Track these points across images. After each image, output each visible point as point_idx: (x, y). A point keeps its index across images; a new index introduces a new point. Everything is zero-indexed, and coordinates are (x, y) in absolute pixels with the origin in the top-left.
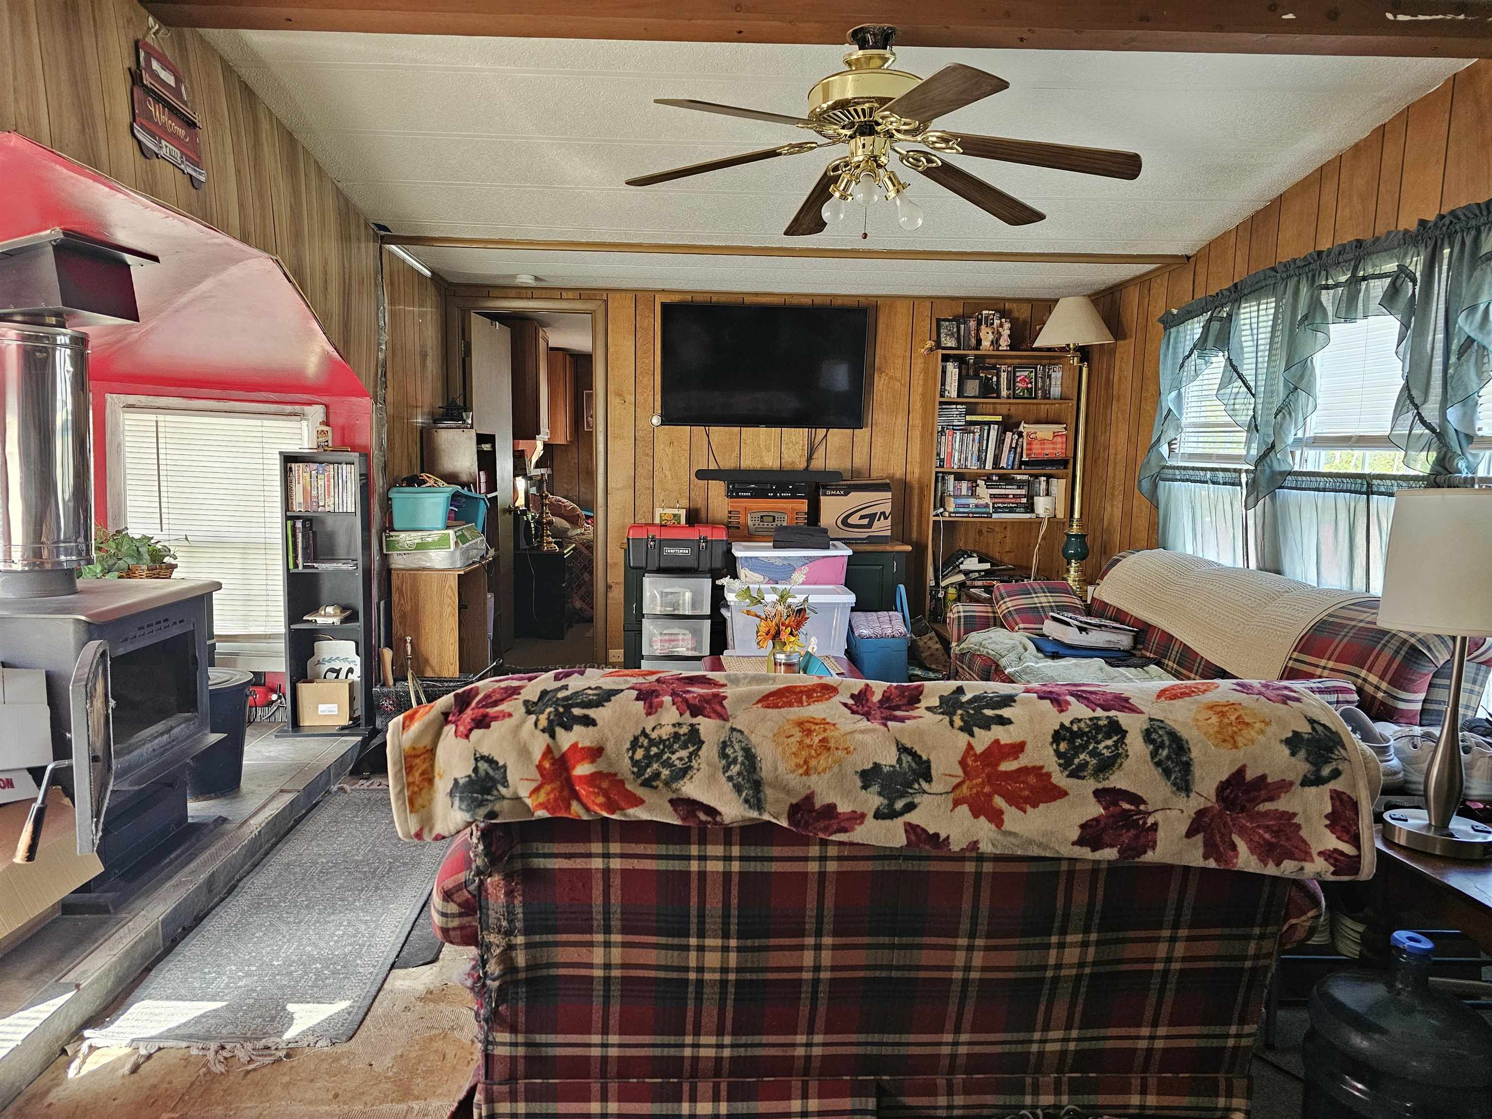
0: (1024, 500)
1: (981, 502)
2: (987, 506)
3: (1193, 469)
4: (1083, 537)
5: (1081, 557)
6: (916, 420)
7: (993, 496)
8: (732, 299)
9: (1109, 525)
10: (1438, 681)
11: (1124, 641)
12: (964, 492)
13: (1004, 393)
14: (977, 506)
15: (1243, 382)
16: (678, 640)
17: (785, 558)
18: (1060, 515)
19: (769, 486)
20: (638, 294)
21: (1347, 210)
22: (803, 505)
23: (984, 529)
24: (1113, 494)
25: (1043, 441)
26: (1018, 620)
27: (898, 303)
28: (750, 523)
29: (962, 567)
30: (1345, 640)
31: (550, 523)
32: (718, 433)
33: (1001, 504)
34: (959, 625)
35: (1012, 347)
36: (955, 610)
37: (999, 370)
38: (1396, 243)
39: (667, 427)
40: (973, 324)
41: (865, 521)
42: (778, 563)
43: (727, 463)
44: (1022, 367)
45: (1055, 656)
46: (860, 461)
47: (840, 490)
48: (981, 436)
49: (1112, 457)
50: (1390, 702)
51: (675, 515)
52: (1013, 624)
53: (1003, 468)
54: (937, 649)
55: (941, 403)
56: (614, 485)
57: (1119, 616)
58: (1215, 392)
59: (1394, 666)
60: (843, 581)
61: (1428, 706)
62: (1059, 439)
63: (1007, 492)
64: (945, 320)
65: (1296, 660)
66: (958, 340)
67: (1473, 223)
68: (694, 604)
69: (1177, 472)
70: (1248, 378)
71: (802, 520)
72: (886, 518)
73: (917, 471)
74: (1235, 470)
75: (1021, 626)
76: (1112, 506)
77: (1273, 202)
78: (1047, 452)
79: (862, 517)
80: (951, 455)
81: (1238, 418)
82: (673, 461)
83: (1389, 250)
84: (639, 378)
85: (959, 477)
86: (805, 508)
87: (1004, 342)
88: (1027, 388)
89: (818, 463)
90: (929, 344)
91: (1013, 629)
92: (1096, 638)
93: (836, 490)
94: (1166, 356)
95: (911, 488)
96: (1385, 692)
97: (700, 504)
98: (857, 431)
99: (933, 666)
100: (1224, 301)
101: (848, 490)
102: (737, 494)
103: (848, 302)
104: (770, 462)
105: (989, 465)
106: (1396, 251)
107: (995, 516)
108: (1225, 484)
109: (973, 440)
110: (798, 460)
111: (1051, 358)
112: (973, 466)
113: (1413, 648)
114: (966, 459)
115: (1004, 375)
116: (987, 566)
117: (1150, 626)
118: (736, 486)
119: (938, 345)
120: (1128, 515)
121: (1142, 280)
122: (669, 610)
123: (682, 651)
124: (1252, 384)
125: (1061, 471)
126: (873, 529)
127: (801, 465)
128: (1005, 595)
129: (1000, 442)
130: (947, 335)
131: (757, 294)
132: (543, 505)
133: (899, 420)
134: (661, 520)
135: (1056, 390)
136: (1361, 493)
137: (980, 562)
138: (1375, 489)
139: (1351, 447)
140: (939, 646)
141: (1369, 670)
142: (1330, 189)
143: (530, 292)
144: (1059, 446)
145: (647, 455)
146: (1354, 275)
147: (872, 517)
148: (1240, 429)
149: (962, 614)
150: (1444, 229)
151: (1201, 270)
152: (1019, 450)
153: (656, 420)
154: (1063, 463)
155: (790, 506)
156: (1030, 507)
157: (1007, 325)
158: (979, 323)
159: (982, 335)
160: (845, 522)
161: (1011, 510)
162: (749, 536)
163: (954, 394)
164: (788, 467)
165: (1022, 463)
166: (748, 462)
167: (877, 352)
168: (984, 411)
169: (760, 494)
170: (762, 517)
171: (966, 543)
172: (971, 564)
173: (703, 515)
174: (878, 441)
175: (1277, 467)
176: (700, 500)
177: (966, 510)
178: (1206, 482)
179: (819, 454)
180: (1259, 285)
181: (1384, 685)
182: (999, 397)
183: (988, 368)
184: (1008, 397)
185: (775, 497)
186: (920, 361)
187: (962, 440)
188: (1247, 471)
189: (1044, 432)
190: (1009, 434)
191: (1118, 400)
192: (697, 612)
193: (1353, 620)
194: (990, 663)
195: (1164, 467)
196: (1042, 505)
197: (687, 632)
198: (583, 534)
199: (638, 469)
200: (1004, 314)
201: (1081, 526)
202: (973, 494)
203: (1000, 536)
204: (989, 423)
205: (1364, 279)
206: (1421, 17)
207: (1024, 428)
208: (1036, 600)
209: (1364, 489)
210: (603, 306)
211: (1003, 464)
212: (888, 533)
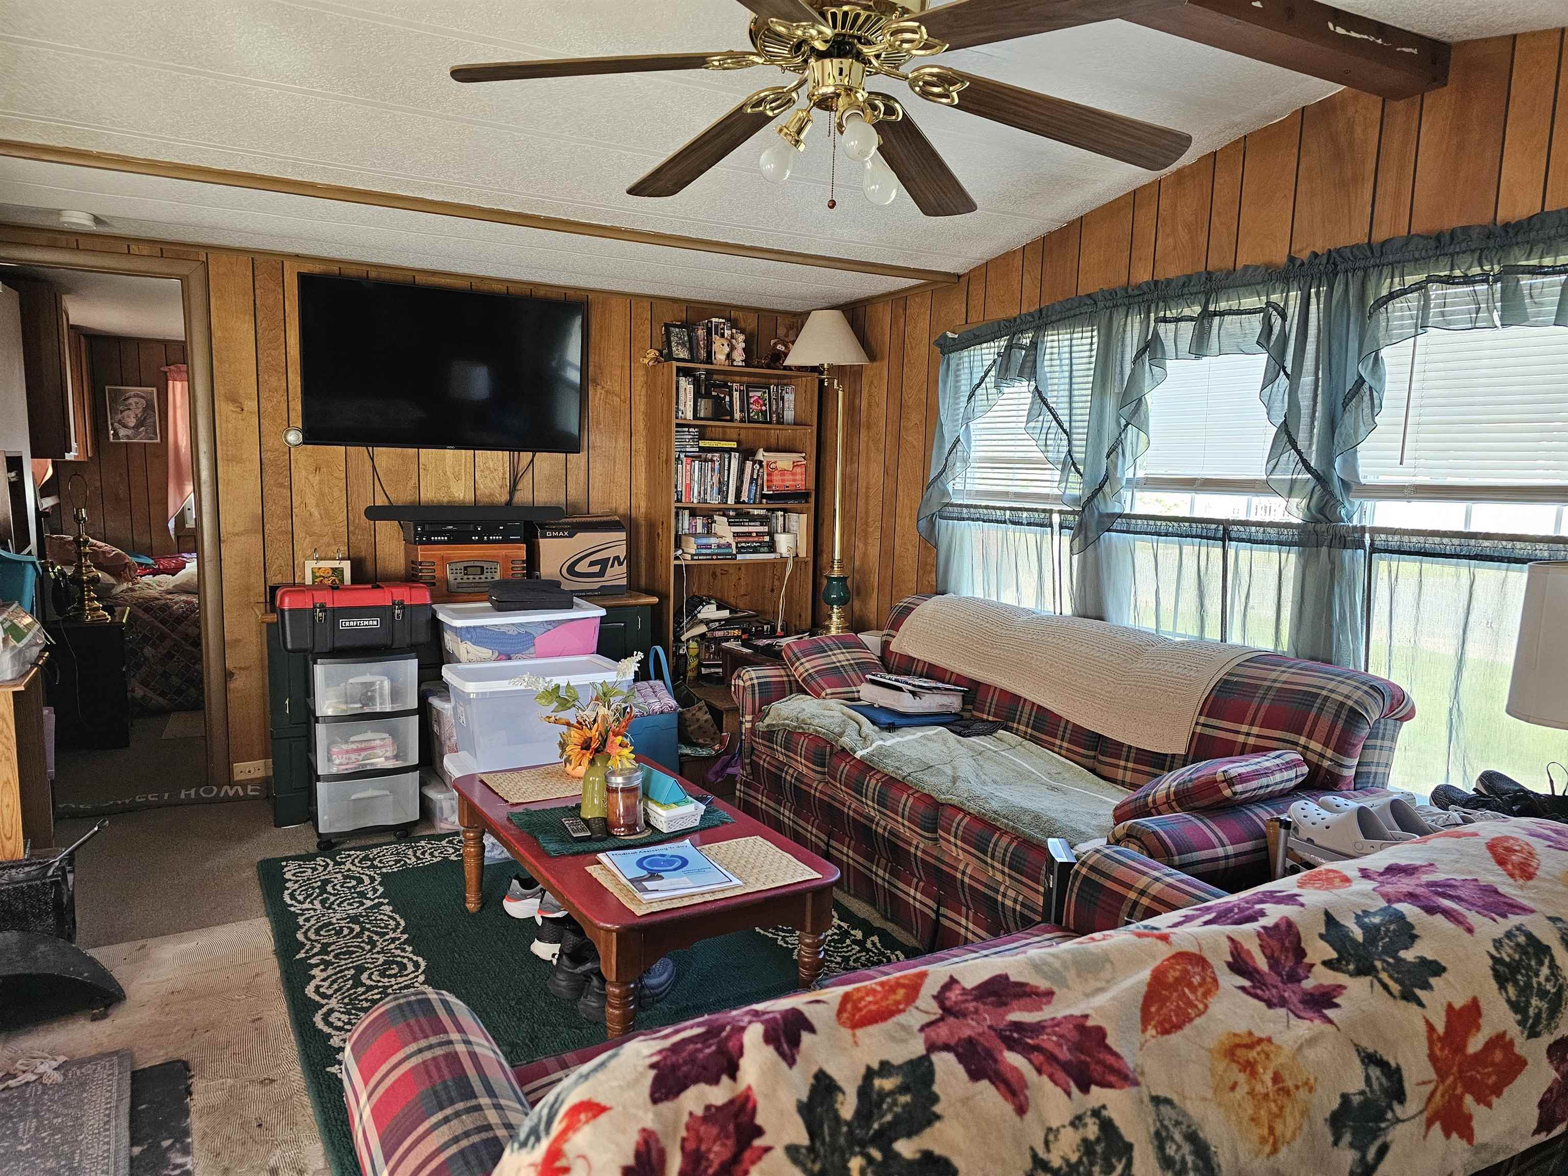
0: (767, 539)
1: (722, 541)
2: (729, 546)
3: (987, 507)
4: (844, 579)
5: (843, 602)
6: (640, 443)
7: (736, 535)
8: (399, 277)
9: (862, 563)
10: (1371, 742)
11: (953, 702)
12: (699, 530)
13: (737, 415)
14: (719, 546)
15: (1054, 416)
16: (373, 748)
17: (521, 625)
18: (803, 554)
19: (471, 528)
20: (256, 257)
21: (1171, 240)
22: (521, 552)
23: (718, 571)
24: (865, 532)
25: (783, 472)
26: (825, 686)
27: (613, 301)
28: (450, 577)
29: (700, 616)
30: (1266, 703)
31: (95, 580)
32: (386, 456)
33: (745, 544)
34: (753, 694)
35: (748, 362)
36: (746, 677)
37: (731, 388)
38: (1259, 279)
39: (309, 447)
40: (701, 333)
41: (596, 569)
42: (513, 632)
43: (402, 496)
44: (758, 387)
45: (891, 728)
46: (575, 493)
47: (563, 530)
48: (722, 466)
49: (862, 491)
50: (1336, 770)
51: (334, 570)
52: (818, 689)
53: (744, 502)
54: (706, 721)
55: (678, 425)
56: (230, 529)
57: (933, 672)
58: (1023, 425)
59: (1337, 732)
60: (595, 649)
61: (1364, 769)
62: (798, 470)
63: (751, 529)
64: (676, 326)
65: (1204, 725)
66: (691, 350)
67: (1362, 264)
68: (395, 694)
69: (965, 510)
70: (1059, 412)
71: (519, 571)
72: (620, 564)
73: (643, 504)
74: (1044, 511)
75: (829, 691)
76: (866, 544)
77: (1071, 224)
78: (788, 484)
79: (592, 564)
80: (689, 487)
81: (1050, 455)
82: (322, 494)
83: (1250, 285)
84: (263, 377)
85: (693, 513)
86: (523, 554)
87: (739, 357)
88: (761, 411)
89: (523, 496)
90: (653, 353)
91: (818, 695)
92: (930, 703)
93: (559, 530)
94: (945, 383)
95: (638, 526)
96: (1331, 760)
97: (364, 551)
98: (570, 456)
99: (701, 741)
100: (1024, 327)
101: (574, 529)
102: (429, 539)
103: (553, 295)
104: (461, 493)
105: (731, 500)
106: (1258, 287)
107: (739, 557)
108: (1029, 524)
109: (713, 470)
110: (498, 491)
111: (785, 377)
112: (714, 500)
113: (1352, 710)
114: (705, 493)
115: (736, 395)
116: (726, 614)
117: (979, 683)
118: (427, 528)
119: (670, 357)
120: (888, 553)
121: (898, 298)
122: (356, 708)
123: (380, 762)
124: (1064, 419)
125: (804, 506)
126: (606, 578)
127: (502, 497)
128: (799, 655)
129: (741, 471)
130: (678, 344)
131: (434, 273)
132: (80, 555)
133: (620, 441)
134: (314, 577)
135: (789, 415)
136: (1215, 539)
137: (718, 609)
138: (1233, 535)
139: (1196, 490)
140: (708, 716)
141: (1310, 736)
142: (1145, 218)
143: (73, 239)
144: (798, 477)
145: (281, 485)
146: (1205, 309)
147: (604, 563)
148: (1050, 466)
149: (755, 681)
150: (1322, 268)
151: (977, 291)
152: (760, 482)
153: (294, 437)
154: (802, 496)
155: (504, 552)
156: (772, 547)
157: (741, 337)
158: (709, 333)
159: (715, 347)
160: (571, 570)
161: (755, 550)
162: (449, 595)
163: (690, 415)
164: (485, 500)
165: (764, 496)
166: (429, 494)
167: (591, 359)
168: (713, 436)
169: (460, 538)
170: (466, 568)
171: (699, 589)
172: (709, 612)
173: (369, 566)
174: (597, 469)
175: (1103, 509)
176: (363, 546)
177: (708, 551)
178: (1005, 522)
179: (525, 484)
180: (1072, 313)
181: (1329, 753)
182: (732, 420)
183: (720, 386)
184: (742, 421)
185: (481, 541)
186: (641, 372)
187: (700, 469)
188: (1061, 512)
189: (784, 461)
190: (749, 464)
191: (869, 428)
192: (398, 707)
193: (1265, 679)
194: (823, 744)
195: (947, 505)
196: (784, 543)
197: (387, 735)
198: (132, 590)
199: (269, 505)
200: (734, 324)
201: (841, 568)
202: (709, 533)
203: (734, 578)
204: (729, 451)
205: (1215, 314)
206: (1353, 34)
207: (761, 455)
208: (834, 659)
209: (1220, 534)
210: (201, 272)
211: (744, 497)
212: (624, 582)
